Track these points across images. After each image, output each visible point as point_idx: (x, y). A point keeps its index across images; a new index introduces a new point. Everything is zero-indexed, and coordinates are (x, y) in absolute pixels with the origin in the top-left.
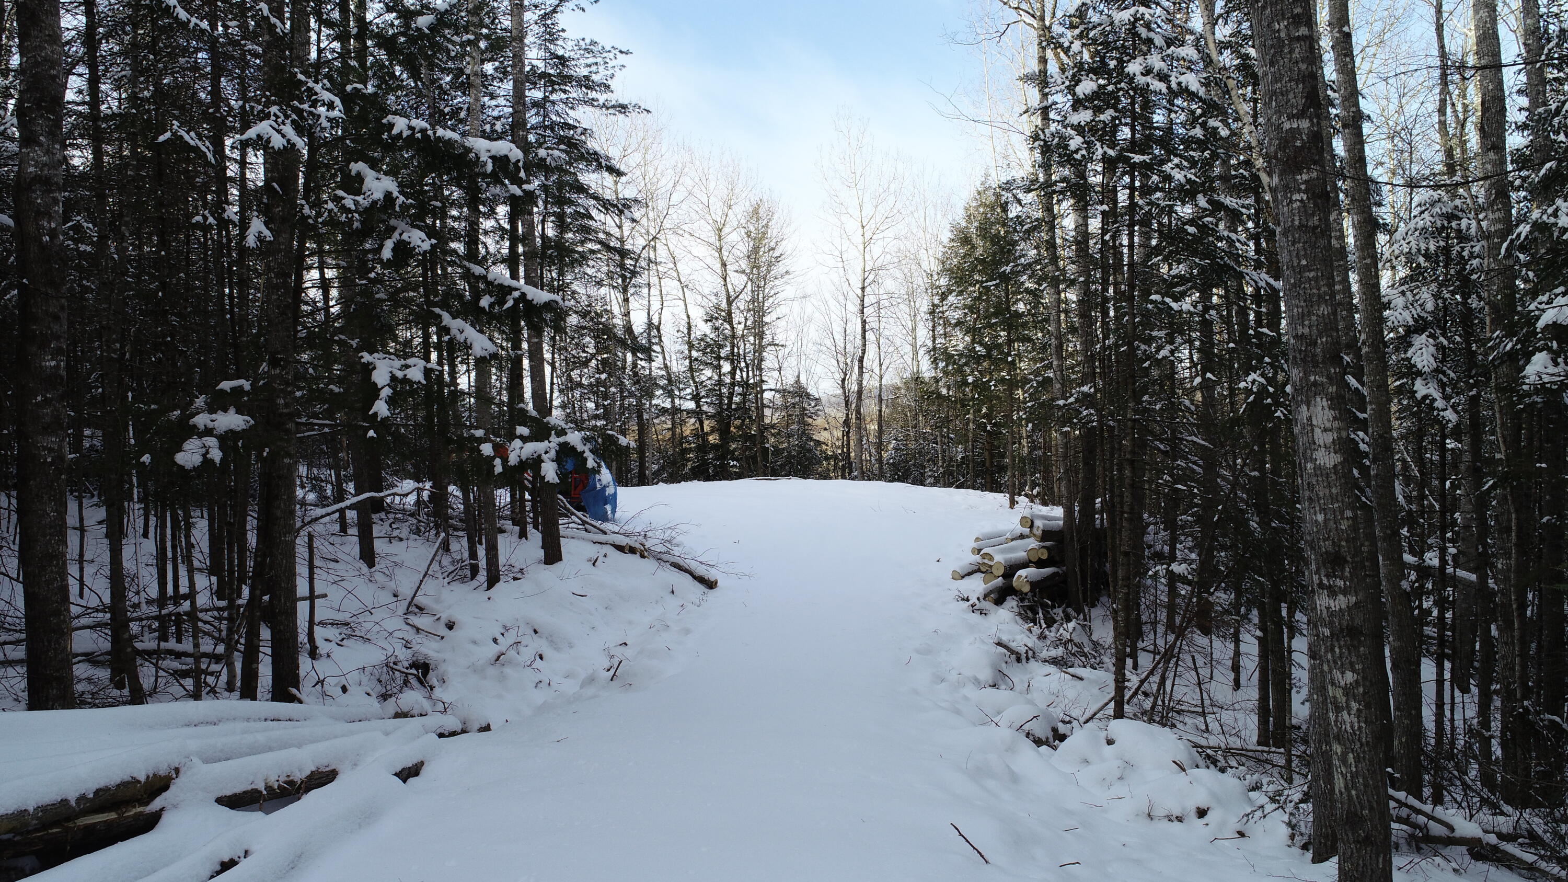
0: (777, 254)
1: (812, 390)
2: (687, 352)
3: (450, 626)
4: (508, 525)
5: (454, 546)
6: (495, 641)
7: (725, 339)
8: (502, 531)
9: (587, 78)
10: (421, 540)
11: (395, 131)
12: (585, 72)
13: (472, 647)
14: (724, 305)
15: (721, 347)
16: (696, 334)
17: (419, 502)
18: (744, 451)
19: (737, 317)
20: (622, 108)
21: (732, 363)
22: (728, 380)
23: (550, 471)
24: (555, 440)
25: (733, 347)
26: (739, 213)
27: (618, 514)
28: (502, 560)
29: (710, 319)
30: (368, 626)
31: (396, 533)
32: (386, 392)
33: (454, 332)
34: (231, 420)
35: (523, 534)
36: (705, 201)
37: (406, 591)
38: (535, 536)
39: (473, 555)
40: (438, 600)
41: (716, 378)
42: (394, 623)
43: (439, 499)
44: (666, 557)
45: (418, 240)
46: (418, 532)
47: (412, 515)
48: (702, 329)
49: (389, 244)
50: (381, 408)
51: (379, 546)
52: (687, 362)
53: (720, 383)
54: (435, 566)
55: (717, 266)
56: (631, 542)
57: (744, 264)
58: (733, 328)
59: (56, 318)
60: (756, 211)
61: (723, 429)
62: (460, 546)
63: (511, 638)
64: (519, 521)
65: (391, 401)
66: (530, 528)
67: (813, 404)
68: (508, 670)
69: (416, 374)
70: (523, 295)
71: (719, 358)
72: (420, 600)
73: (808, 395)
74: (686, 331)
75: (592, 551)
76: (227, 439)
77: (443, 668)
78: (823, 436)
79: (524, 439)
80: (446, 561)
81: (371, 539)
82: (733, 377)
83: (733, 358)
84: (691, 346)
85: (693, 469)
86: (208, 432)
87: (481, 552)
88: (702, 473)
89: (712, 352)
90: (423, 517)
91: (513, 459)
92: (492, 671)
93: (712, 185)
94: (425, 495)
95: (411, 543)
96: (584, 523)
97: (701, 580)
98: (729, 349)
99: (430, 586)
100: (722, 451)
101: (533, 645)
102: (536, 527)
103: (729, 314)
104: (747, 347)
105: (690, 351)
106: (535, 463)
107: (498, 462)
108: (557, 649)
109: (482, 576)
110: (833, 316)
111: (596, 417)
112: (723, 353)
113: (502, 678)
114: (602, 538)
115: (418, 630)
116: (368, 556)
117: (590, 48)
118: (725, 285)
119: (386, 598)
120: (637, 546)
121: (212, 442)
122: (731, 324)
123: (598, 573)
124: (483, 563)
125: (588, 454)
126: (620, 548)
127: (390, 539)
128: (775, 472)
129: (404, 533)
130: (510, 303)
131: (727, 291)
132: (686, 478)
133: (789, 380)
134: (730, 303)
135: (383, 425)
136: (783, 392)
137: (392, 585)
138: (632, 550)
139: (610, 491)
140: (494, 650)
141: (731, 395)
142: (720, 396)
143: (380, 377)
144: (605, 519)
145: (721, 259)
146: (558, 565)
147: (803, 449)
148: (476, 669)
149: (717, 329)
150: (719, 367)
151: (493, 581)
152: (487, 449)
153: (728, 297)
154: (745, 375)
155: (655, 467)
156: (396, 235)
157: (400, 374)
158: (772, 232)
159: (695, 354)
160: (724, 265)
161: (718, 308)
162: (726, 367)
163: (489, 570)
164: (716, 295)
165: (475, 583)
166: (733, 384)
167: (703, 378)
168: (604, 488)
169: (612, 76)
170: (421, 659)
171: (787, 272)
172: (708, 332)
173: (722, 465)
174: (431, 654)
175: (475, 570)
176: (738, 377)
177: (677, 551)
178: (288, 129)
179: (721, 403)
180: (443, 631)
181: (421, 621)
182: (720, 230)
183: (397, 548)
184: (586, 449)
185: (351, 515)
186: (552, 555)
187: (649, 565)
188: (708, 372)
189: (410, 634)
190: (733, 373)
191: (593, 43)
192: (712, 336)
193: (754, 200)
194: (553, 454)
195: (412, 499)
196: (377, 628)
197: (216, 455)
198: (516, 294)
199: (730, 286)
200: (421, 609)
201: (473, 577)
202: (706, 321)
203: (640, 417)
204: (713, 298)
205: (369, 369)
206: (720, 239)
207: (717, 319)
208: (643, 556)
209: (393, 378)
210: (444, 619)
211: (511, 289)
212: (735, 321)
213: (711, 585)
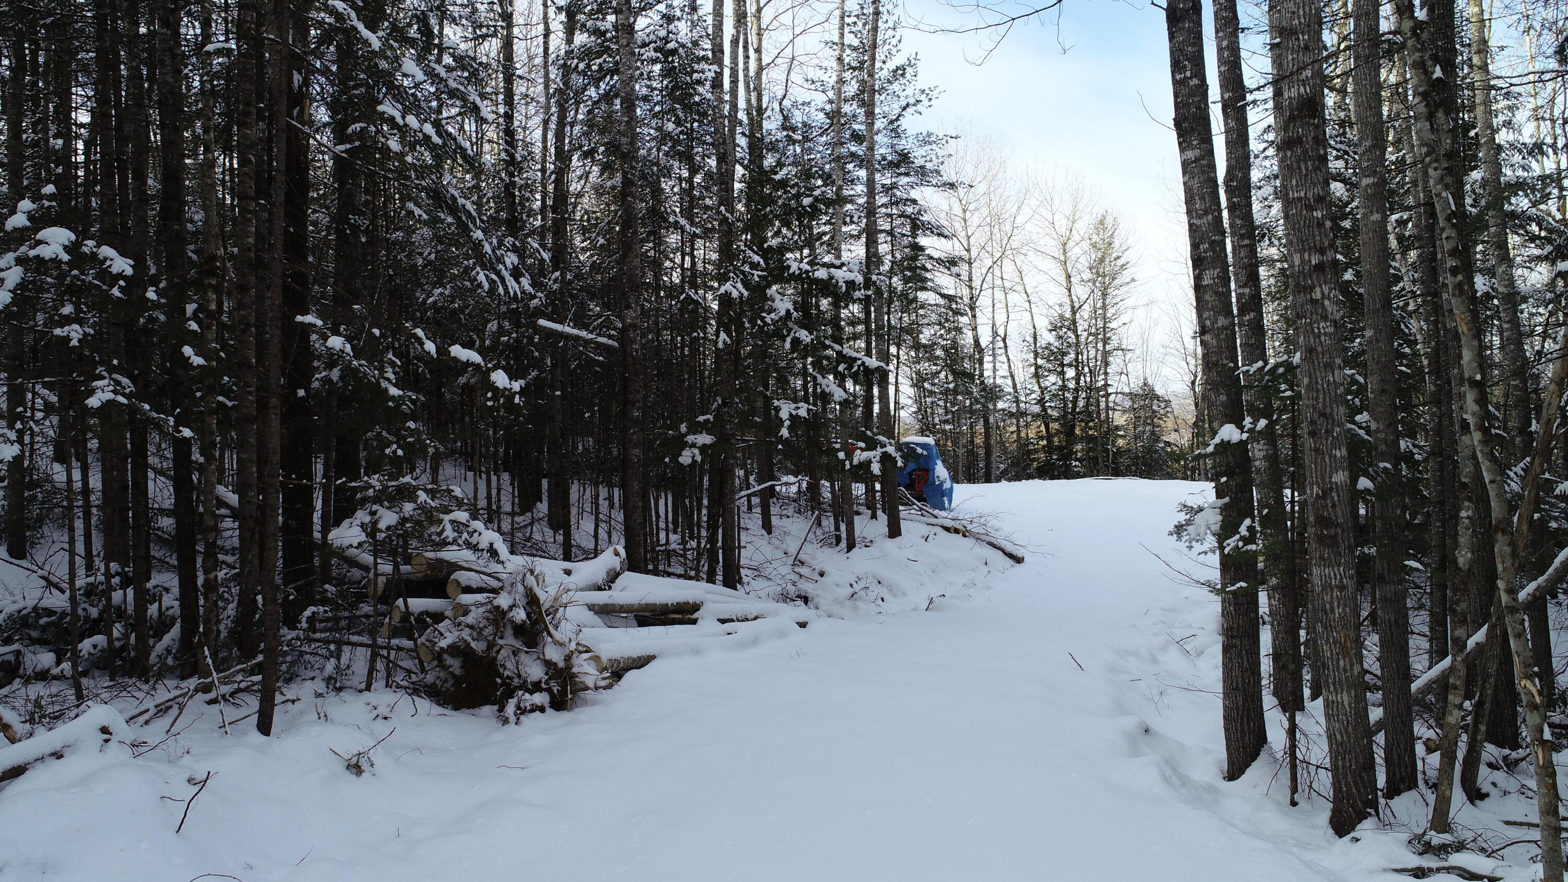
0: (1120, 262)
1: (1159, 391)
2: (1032, 361)
3: (822, 574)
4: (863, 509)
5: (825, 523)
6: (851, 585)
7: (1069, 346)
8: (858, 513)
9: (922, 167)
10: (801, 518)
11: (791, 271)
12: (922, 163)
13: (836, 588)
14: (1068, 315)
15: (1064, 354)
16: (1042, 342)
17: (799, 491)
18: (1088, 452)
19: (1081, 326)
20: (952, 186)
21: (1077, 368)
22: (1072, 385)
23: (876, 468)
24: (879, 450)
25: (1077, 354)
26: (1084, 226)
27: (954, 505)
28: (857, 533)
29: (1054, 328)
30: (769, 570)
31: (785, 512)
32: (787, 423)
33: (824, 386)
34: (705, 439)
35: (874, 516)
36: (1050, 217)
37: (793, 550)
38: (883, 518)
39: (837, 528)
40: (814, 558)
41: (1060, 383)
42: (786, 570)
43: (814, 488)
44: (983, 537)
45: (805, 336)
46: (799, 512)
47: (795, 501)
48: (1047, 337)
49: (789, 340)
50: (785, 432)
51: (775, 521)
52: (1033, 369)
53: (1064, 388)
54: (811, 535)
55: (1062, 279)
56: (956, 524)
57: (1087, 275)
58: (1077, 336)
59: (638, 392)
60: (1102, 222)
61: (1068, 430)
62: (828, 523)
63: (862, 584)
64: (871, 506)
65: (790, 428)
66: (879, 513)
67: (1163, 405)
68: (859, 603)
69: (803, 413)
70: (863, 363)
71: (1062, 365)
72: (802, 556)
73: (1158, 398)
74: (1031, 340)
75: (925, 530)
76: (703, 449)
77: (816, 600)
78: (1172, 437)
79: (862, 450)
80: (819, 532)
81: (770, 515)
82: (1078, 382)
83: (1077, 364)
84: (1036, 355)
85: (1038, 468)
86: (693, 445)
87: (843, 527)
88: (1048, 472)
89: (1056, 359)
90: (803, 503)
91: (855, 462)
92: (848, 603)
93: (1057, 201)
94: (804, 485)
95: (795, 519)
96: (921, 509)
97: (1011, 556)
98: (1073, 356)
99: (808, 548)
100: (1066, 454)
101: (877, 591)
102: (884, 512)
103: (1074, 322)
104: (1091, 353)
105: (1035, 359)
106: (869, 462)
107: (847, 462)
108: (895, 596)
109: (843, 544)
110: (1183, 320)
111: (946, 422)
112: (1067, 360)
113: (855, 608)
114: (933, 521)
115: (801, 576)
116: (767, 527)
117: (926, 140)
118: (1070, 295)
119: (780, 554)
120: (960, 527)
121: (696, 451)
122: (1075, 332)
123: (929, 547)
124: (844, 535)
125: (898, 458)
126: (947, 529)
127: (781, 516)
128: (1117, 473)
129: (790, 511)
130: (855, 368)
131: (1072, 301)
132: (1029, 477)
133: (1135, 385)
134: (1074, 312)
135: (786, 442)
136: (1132, 396)
137: (784, 546)
138: (957, 531)
139: (947, 485)
140: (851, 590)
141: (1076, 399)
142: (1064, 400)
143: (784, 415)
144: (943, 508)
145: (1066, 270)
146: (899, 538)
147: (1149, 450)
148: (837, 602)
149: (1060, 337)
150: (1062, 373)
151: (851, 546)
152: (841, 455)
153: (1073, 307)
154: (1088, 379)
155: (1002, 466)
156: (792, 334)
157: (794, 413)
158: (1117, 243)
159: (1040, 362)
160: (1069, 277)
161: (1062, 317)
162: (1070, 373)
163: (848, 539)
164: (1061, 305)
165: (839, 548)
166: (1076, 390)
167: (1047, 384)
168: (942, 484)
169: (942, 163)
170: (803, 594)
171: (1133, 280)
172: (1052, 341)
173: (1065, 465)
174: (810, 590)
175: (838, 540)
176: (1082, 383)
177: (993, 533)
178: (739, 285)
179: (1065, 405)
180: (817, 577)
181: (803, 570)
182: (1064, 244)
183: (785, 522)
184: (897, 456)
185: (755, 500)
186: (894, 531)
187: (969, 542)
188: (1052, 378)
189: (795, 578)
190: (1077, 379)
191: (929, 135)
192: (1056, 344)
193: (1098, 212)
194: (878, 458)
195: (794, 489)
196: (775, 572)
197: (699, 458)
198: (859, 362)
199: (1075, 298)
200: (802, 563)
201: (837, 544)
202: (1051, 331)
203: (986, 421)
204: (1057, 308)
205: (777, 409)
206: (1065, 252)
207: (1061, 328)
208: (964, 536)
209: (791, 415)
210: (817, 570)
211: (855, 359)
212: (1080, 329)
213: (1019, 560)
